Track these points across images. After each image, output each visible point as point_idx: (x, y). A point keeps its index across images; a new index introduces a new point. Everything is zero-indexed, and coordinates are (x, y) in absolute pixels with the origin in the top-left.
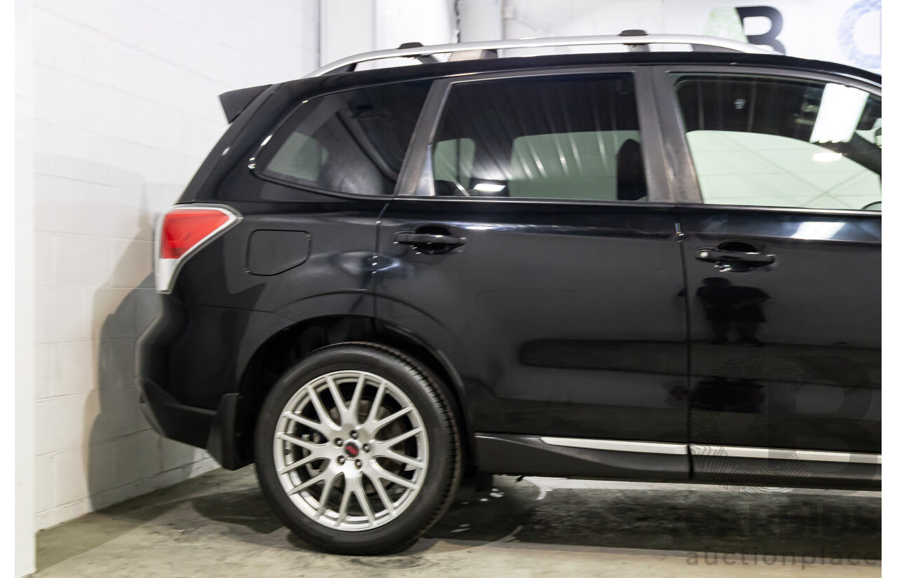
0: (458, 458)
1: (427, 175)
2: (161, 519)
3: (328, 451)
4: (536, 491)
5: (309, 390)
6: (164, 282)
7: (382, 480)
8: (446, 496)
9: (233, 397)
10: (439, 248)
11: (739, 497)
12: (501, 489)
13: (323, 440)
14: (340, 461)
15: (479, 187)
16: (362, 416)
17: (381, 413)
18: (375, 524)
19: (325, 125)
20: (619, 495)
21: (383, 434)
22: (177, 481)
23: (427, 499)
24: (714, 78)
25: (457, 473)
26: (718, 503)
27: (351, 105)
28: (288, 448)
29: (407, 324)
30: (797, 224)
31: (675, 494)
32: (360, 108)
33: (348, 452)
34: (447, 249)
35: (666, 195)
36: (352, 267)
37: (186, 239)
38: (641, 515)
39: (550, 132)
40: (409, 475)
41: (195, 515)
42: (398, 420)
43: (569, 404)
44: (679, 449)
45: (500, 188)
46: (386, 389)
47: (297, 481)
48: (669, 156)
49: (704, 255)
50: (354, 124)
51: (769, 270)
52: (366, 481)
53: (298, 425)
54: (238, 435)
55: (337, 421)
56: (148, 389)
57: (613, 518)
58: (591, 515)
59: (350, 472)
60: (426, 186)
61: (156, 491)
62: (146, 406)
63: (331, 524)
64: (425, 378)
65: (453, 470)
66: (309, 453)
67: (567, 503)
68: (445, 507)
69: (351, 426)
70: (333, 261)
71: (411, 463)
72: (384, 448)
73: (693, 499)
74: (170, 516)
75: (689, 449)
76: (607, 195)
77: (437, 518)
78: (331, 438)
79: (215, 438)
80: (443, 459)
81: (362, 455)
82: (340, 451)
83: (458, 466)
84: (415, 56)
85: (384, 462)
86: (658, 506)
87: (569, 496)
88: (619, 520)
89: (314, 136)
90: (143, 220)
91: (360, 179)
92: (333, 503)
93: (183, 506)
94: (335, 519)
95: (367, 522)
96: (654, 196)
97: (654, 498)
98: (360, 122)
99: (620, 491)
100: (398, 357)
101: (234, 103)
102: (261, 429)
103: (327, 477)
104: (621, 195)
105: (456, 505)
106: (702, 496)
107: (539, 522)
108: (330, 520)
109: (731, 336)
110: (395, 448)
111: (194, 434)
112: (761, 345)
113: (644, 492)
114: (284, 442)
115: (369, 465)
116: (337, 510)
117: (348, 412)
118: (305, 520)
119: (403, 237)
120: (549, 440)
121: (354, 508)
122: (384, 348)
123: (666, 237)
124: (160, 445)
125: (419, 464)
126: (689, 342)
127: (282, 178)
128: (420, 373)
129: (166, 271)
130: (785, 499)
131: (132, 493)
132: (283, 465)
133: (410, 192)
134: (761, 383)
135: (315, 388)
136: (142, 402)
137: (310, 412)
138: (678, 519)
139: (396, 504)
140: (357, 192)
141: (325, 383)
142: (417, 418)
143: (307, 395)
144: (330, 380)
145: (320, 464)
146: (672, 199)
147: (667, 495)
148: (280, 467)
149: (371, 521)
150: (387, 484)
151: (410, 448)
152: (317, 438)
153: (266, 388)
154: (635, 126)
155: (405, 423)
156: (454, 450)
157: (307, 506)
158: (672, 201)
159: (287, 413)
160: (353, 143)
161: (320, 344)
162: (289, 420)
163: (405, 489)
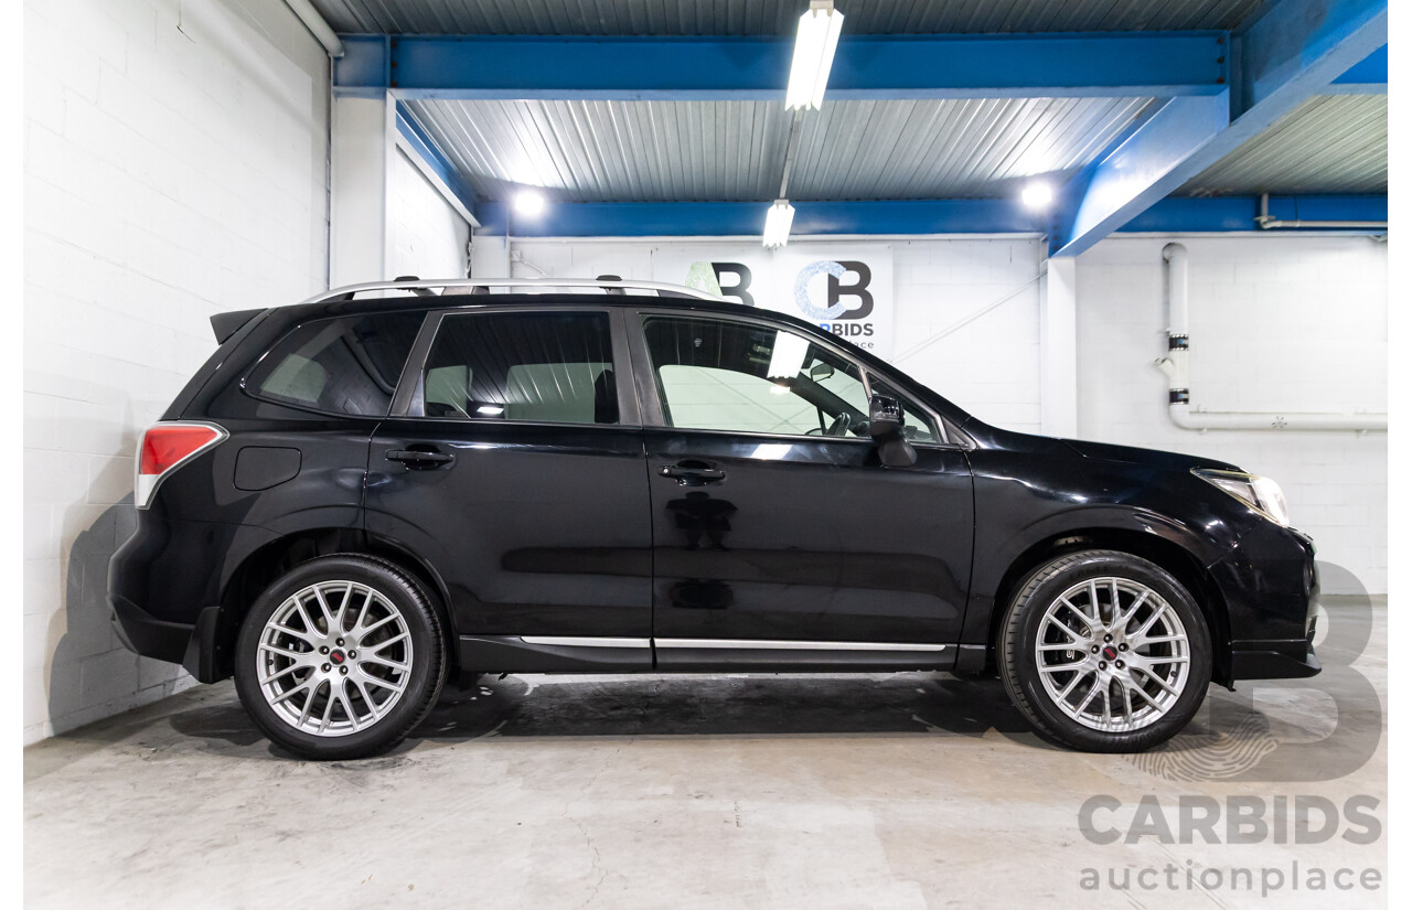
0: (443, 660)
1: (419, 397)
2: (131, 739)
3: (314, 660)
4: (524, 687)
5: (296, 601)
6: (143, 498)
7: (366, 685)
8: (430, 697)
9: (213, 612)
10: (428, 465)
11: (703, 684)
12: (490, 688)
13: (309, 648)
14: (325, 668)
15: (482, 410)
16: (349, 624)
17: (368, 621)
18: (359, 728)
19: (328, 349)
20: (599, 687)
21: (369, 641)
22: (157, 698)
23: (411, 700)
24: (687, 320)
25: (441, 674)
26: (685, 690)
27: (356, 331)
28: (272, 658)
29: (396, 537)
30: (753, 446)
31: (648, 684)
32: (364, 334)
33: (332, 659)
34: (436, 464)
35: (635, 418)
36: (349, 482)
37: (168, 455)
38: (615, 704)
39: (546, 362)
40: (394, 679)
41: (172, 732)
42: (385, 625)
43: (547, 606)
44: (644, 643)
45: (499, 411)
46: (373, 597)
47: (279, 690)
48: (637, 385)
49: (666, 471)
50: (360, 349)
51: (720, 484)
52: (351, 687)
53: (283, 635)
54: (219, 648)
55: (324, 630)
56: (118, 605)
57: (590, 709)
58: (571, 707)
59: (335, 678)
60: (417, 406)
61: (131, 710)
62: (117, 624)
63: (313, 731)
64: (412, 585)
65: (438, 671)
66: (294, 661)
67: (551, 697)
68: (429, 708)
69: (338, 633)
70: (328, 476)
71: (397, 667)
72: (370, 654)
73: (664, 687)
74: (143, 735)
75: (652, 643)
76: (587, 419)
77: (421, 719)
78: (317, 648)
79: (193, 652)
80: (427, 663)
81: (348, 662)
82: (326, 659)
83: (442, 667)
84: (410, 289)
85: (369, 667)
86: (632, 696)
87: (555, 691)
88: (596, 710)
89: (315, 359)
90: (128, 438)
91: (364, 400)
92: (317, 711)
93: (159, 724)
94: (319, 726)
95: (351, 726)
96: (625, 420)
97: (629, 689)
98: (365, 347)
99: (601, 684)
100: (385, 566)
101: (226, 326)
102: (244, 640)
103: (311, 685)
104: (597, 420)
105: (441, 705)
106: (672, 685)
107: (522, 717)
108: (312, 727)
109: (701, 543)
110: (381, 653)
111: (169, 649)
112: (726, 550)
113: (621, 684)
114: (267, 653)
115: (355, 670)
116: (321, 717)
117: (334, 622)
118: (287, 729)
119: (393, 454)
120: (527, 639)
121: (339, 714)
122: (373, 558)
123: (634, 455)
124: (138, 664)
125: (404, 668)
126: (652, 549)
127: (279, 398)
128: (407, 581)
129: (145, 487)
130: (742, 684)
131: (103, 713)
132: (266, 676)
133: (403, 412)
134: (727, 583)
135: (301, 599)
136: (114, 620)
137: (295, 622)
138: (648, 707)
139: (381, 707)
140: (360, 413)
141: (313, 593)
142: (403, 624)
143: (294, 605)
144: (316, 590)
145: (305, 672)
146: (640, 423)
147: (641, 685)
148: (262, 677)
149: (355, 726)
150: (371, 689)
151: (396, 652)
152: (302, 648)
153: (251, 599)
154: (609, 359)
155: (393, 629)
156: (439, 652)
157: (289, 715)
158: (640, 424)
159: (272, 624)
160: (357, 367)
161: (309, 556)
162: (274, 631)
163: (389, 692)
